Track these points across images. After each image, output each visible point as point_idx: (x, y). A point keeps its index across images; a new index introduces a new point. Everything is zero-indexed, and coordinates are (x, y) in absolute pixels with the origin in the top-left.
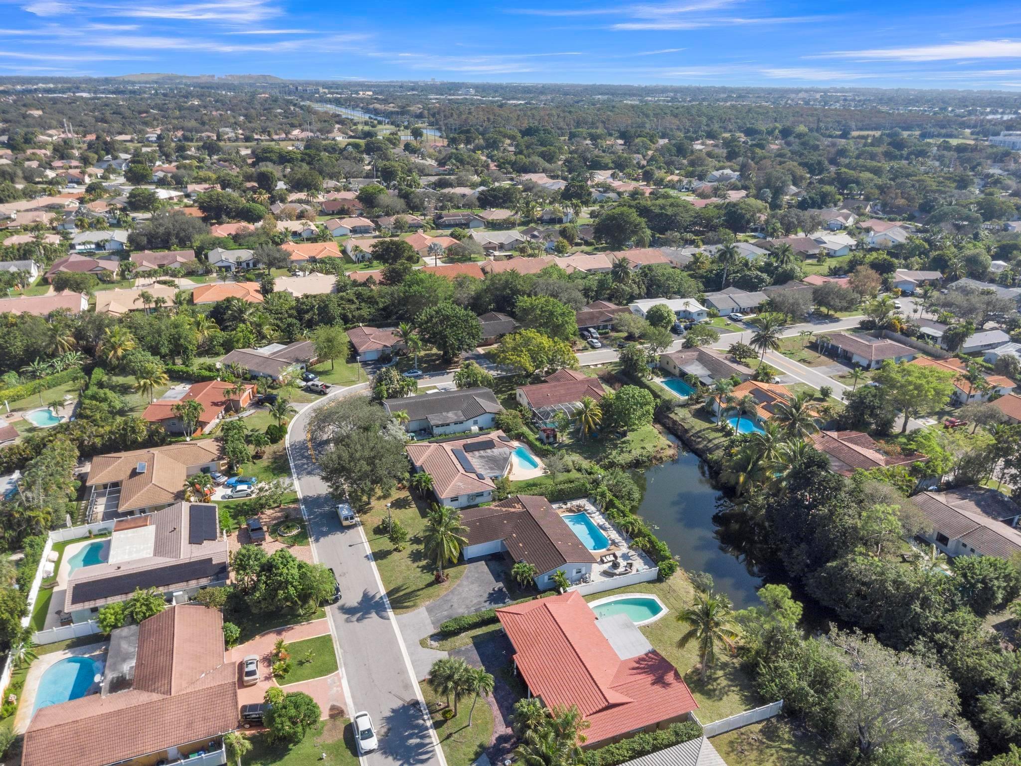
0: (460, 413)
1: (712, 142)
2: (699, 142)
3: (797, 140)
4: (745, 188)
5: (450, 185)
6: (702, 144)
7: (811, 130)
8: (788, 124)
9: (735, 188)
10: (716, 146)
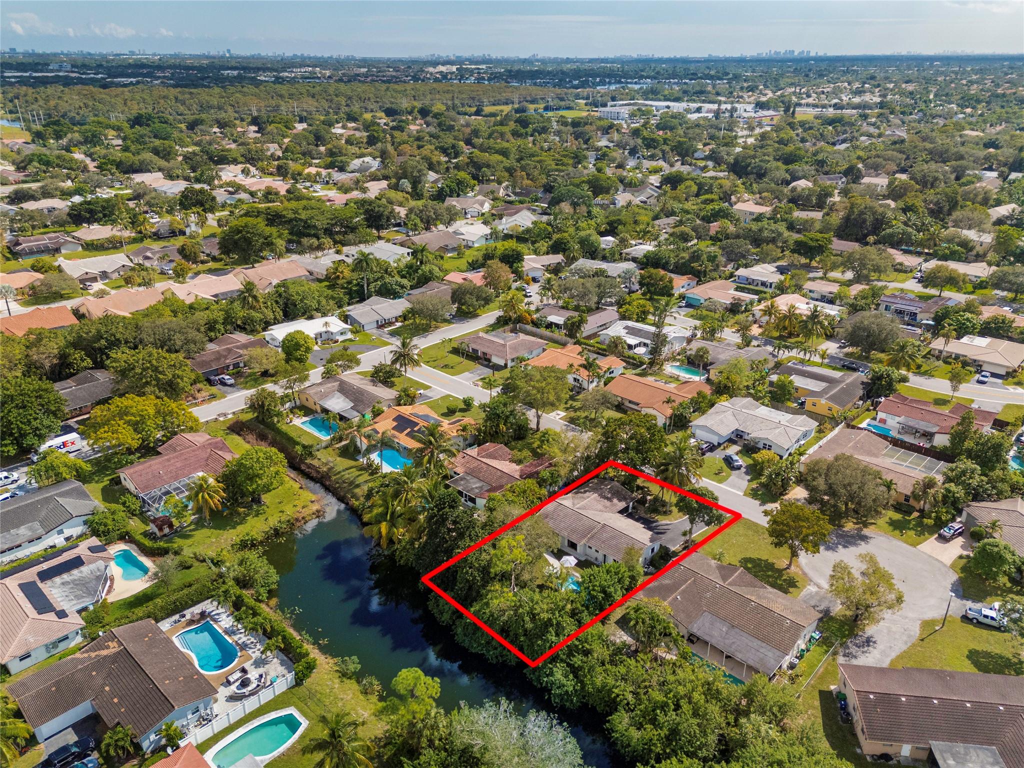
0: (36, 525)
1: (353, 125)
2: (340, 125)
3: (435, 120)
4: (386, 178)
5: (32, 197)
6: (344, 127)
7: (448, 109)
8: (427, 102)
9: (374, 178)
10: (356, 129)
